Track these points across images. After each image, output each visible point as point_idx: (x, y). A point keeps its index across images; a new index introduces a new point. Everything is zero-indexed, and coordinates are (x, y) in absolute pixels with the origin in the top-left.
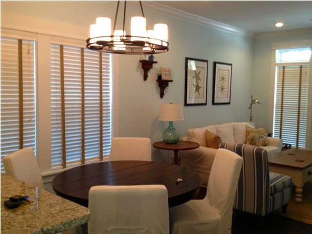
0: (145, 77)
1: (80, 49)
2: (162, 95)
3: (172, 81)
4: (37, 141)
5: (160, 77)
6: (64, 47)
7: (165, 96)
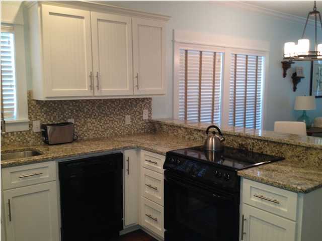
0: (285, 75)
1: (245, 56)
2: (295, 89)
3: (303, 77)
4: (221, 117)
5: (295, 74)
6: (238, 56)
7: (297, 90)
